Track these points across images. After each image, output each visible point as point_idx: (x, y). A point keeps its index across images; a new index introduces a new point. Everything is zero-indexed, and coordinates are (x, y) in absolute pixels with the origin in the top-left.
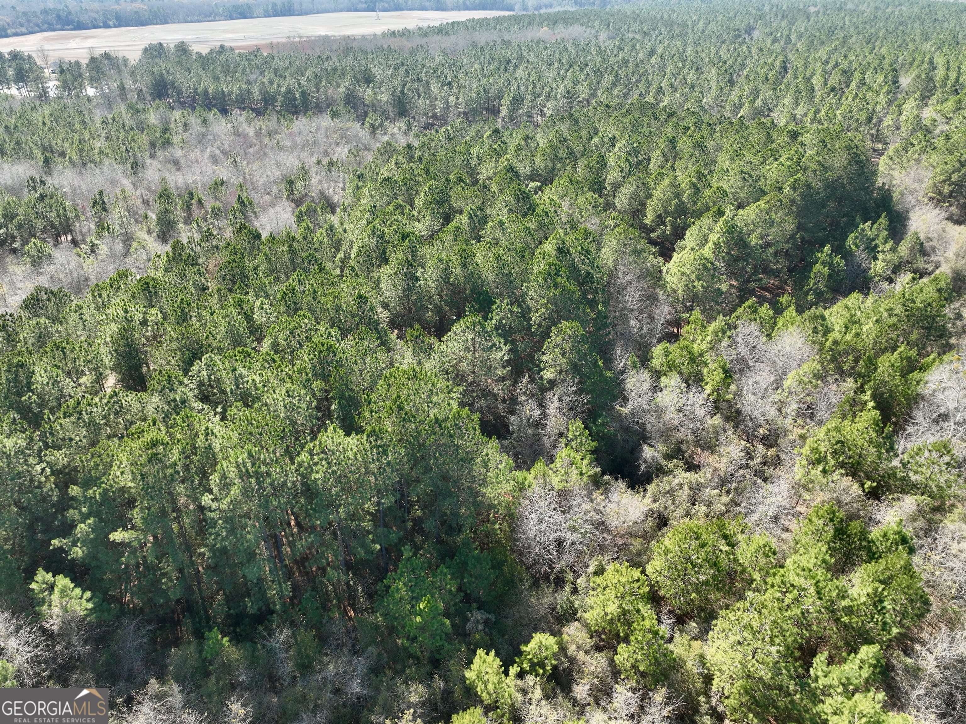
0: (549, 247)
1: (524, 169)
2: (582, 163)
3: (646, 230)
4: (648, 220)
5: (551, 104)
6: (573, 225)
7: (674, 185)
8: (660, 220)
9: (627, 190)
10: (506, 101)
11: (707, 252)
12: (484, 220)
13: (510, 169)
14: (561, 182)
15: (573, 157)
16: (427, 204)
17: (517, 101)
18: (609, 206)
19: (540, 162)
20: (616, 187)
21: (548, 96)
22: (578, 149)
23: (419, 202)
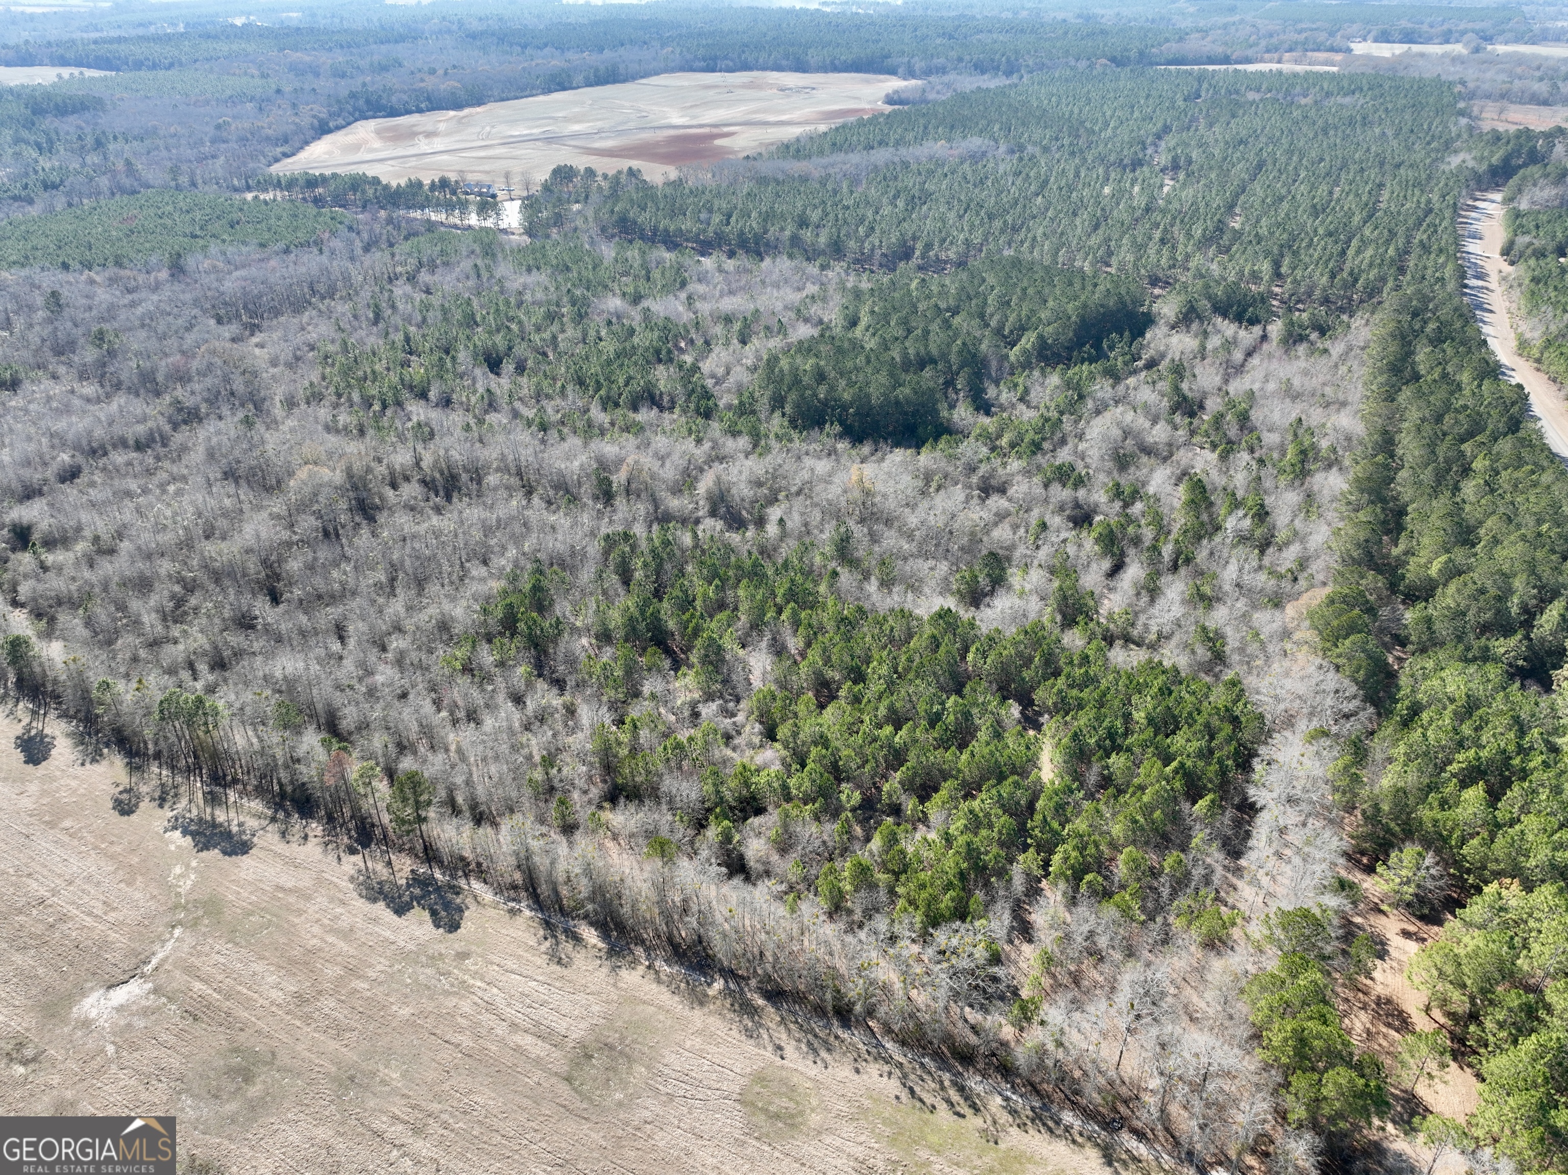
0: (959, 342)
1: (943, 305)
2: (974, 302)
3: (1004, 337)
4: (1006, 333)
5: (954, 249)
6: (968, 333)
7: (1019, 315)
8: (1011, 332)
9: (996, 317)
10: (919, 246)
11: (1028, 346)
12: (928, 332)
13: (936, 306)
14: (963, 314)
15: (970, 298)
16: (897, 324)
17: (928, 246)
18: (987, 325)
19: (952, 302)
20: (992, 315)
21: (952, 243)
22: (972, 293)
23: (892, 323)
